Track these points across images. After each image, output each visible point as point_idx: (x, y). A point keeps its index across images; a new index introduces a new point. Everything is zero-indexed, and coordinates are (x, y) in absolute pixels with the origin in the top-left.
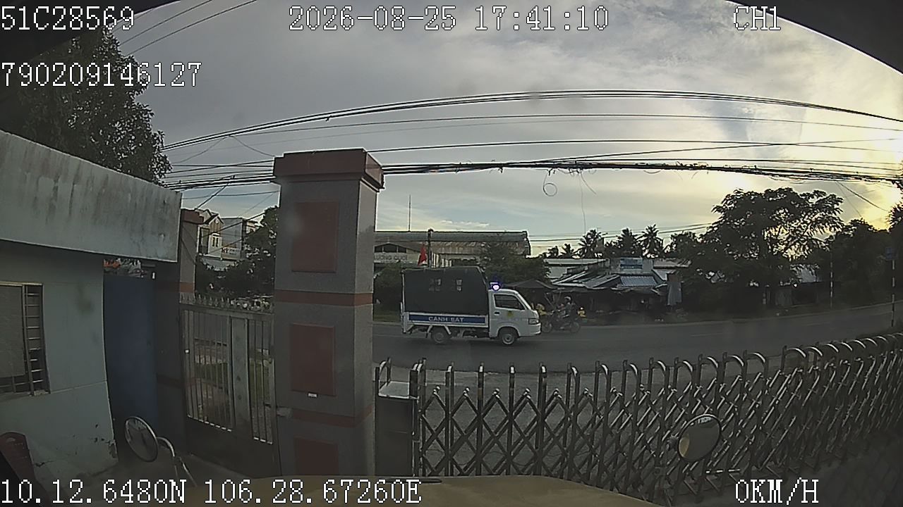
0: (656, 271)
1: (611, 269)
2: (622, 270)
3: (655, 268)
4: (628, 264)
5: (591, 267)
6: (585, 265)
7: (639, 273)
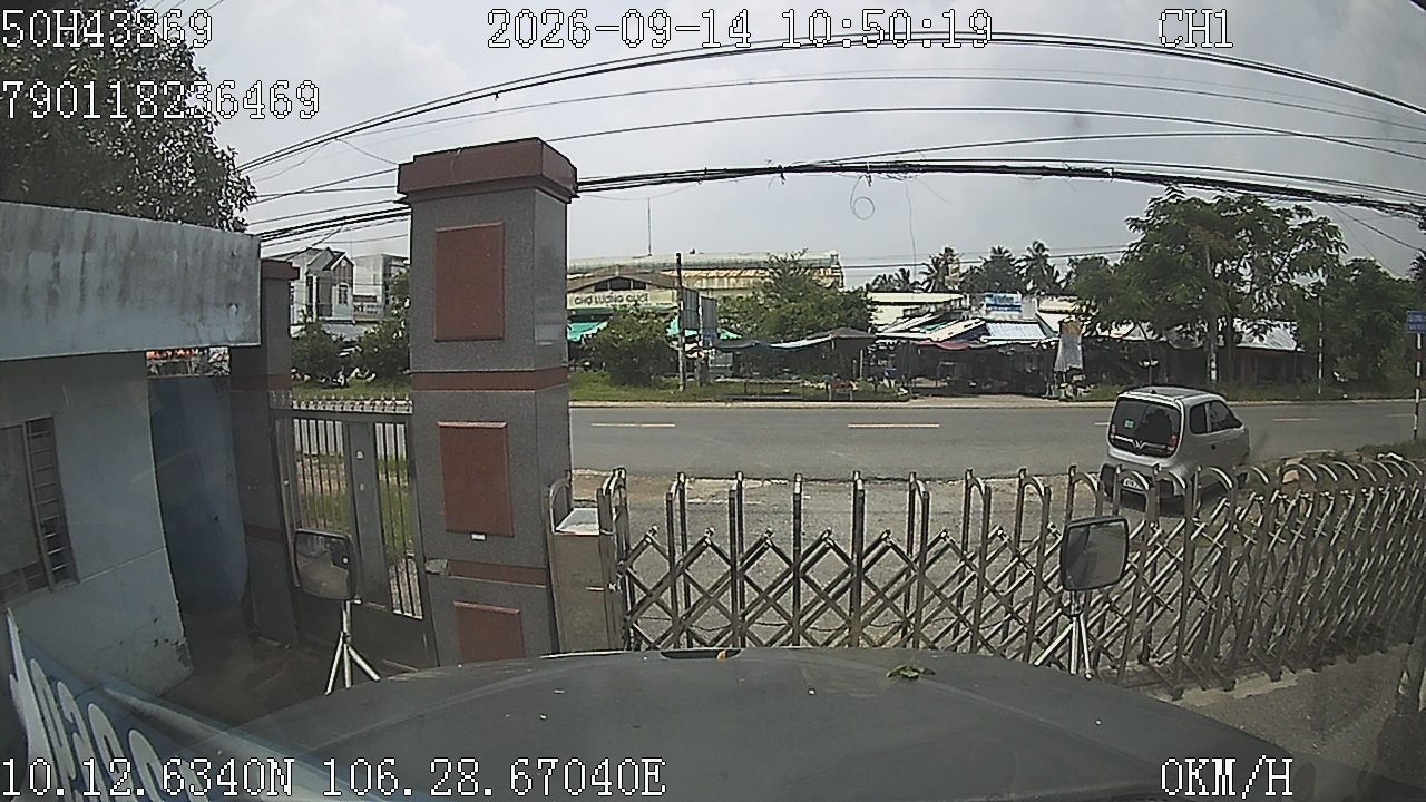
0: (1041, 315)
1: (971, 312)
2: (988, 312)
3: (1041, 311)
4: (998, 303)
5: (939, 306)
6: (931, 303)
7: (1015, 318)
